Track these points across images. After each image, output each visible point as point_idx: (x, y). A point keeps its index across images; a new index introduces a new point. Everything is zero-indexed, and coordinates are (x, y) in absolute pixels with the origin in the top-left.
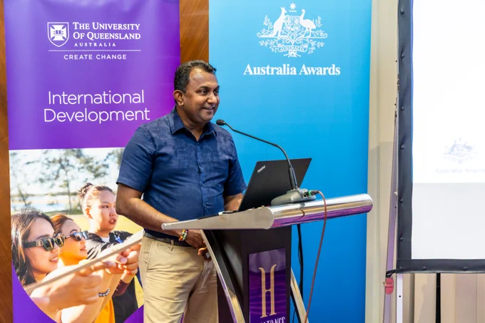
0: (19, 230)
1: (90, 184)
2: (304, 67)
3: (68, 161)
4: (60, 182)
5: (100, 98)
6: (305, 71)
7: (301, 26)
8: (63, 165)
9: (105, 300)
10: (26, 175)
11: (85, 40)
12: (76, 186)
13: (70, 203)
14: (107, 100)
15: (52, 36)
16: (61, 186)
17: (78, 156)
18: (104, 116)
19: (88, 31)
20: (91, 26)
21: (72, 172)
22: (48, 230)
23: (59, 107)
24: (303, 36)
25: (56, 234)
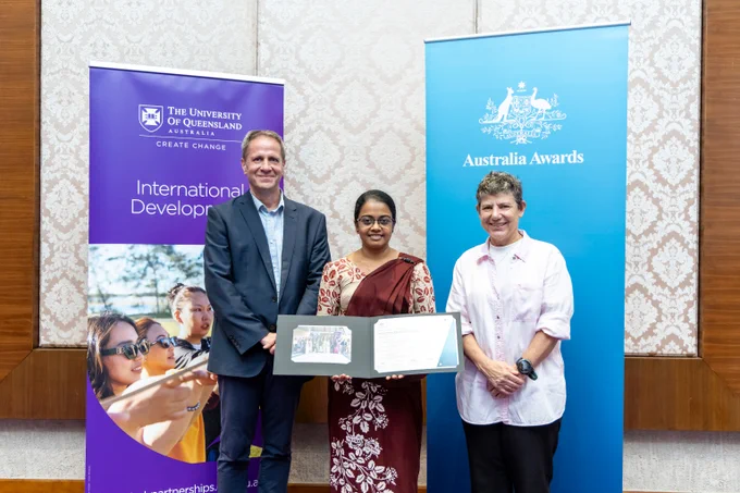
0: (97, 335)
1: (181, 285)
2: (536, 155)
3: (157, 258)
4: (147, 281)
5: (197, 190)
6: (538, 160)
7: (533, 108)
8: (152, 262)
9: (195, 415)
10: (107, 272)
11: (181, 126)
12: (164, 287)
13: (158, 305)
14: (203, 193)
15: (144, 120)
16: (148, 286)
17: (169, 253)
18: (199, 210)
19: (184, 117)
20: (188, 111)
21: (162, 271)
22: (131, 335)
23: (148, 198)
24: (535, 119)
25: (140, 339)
